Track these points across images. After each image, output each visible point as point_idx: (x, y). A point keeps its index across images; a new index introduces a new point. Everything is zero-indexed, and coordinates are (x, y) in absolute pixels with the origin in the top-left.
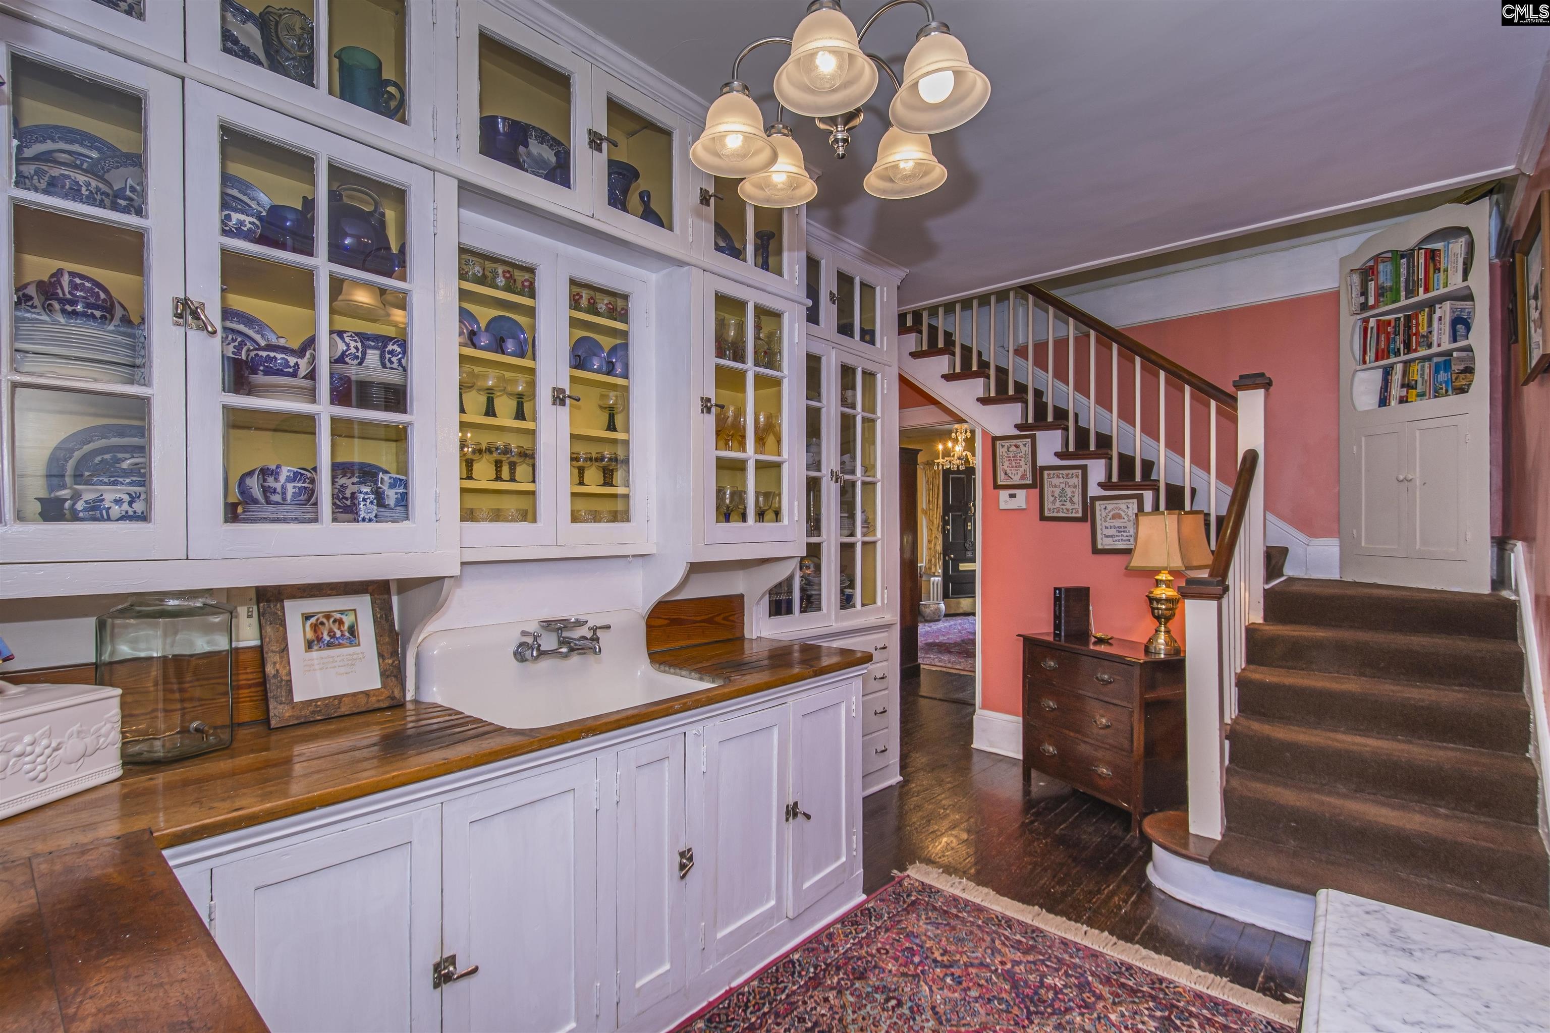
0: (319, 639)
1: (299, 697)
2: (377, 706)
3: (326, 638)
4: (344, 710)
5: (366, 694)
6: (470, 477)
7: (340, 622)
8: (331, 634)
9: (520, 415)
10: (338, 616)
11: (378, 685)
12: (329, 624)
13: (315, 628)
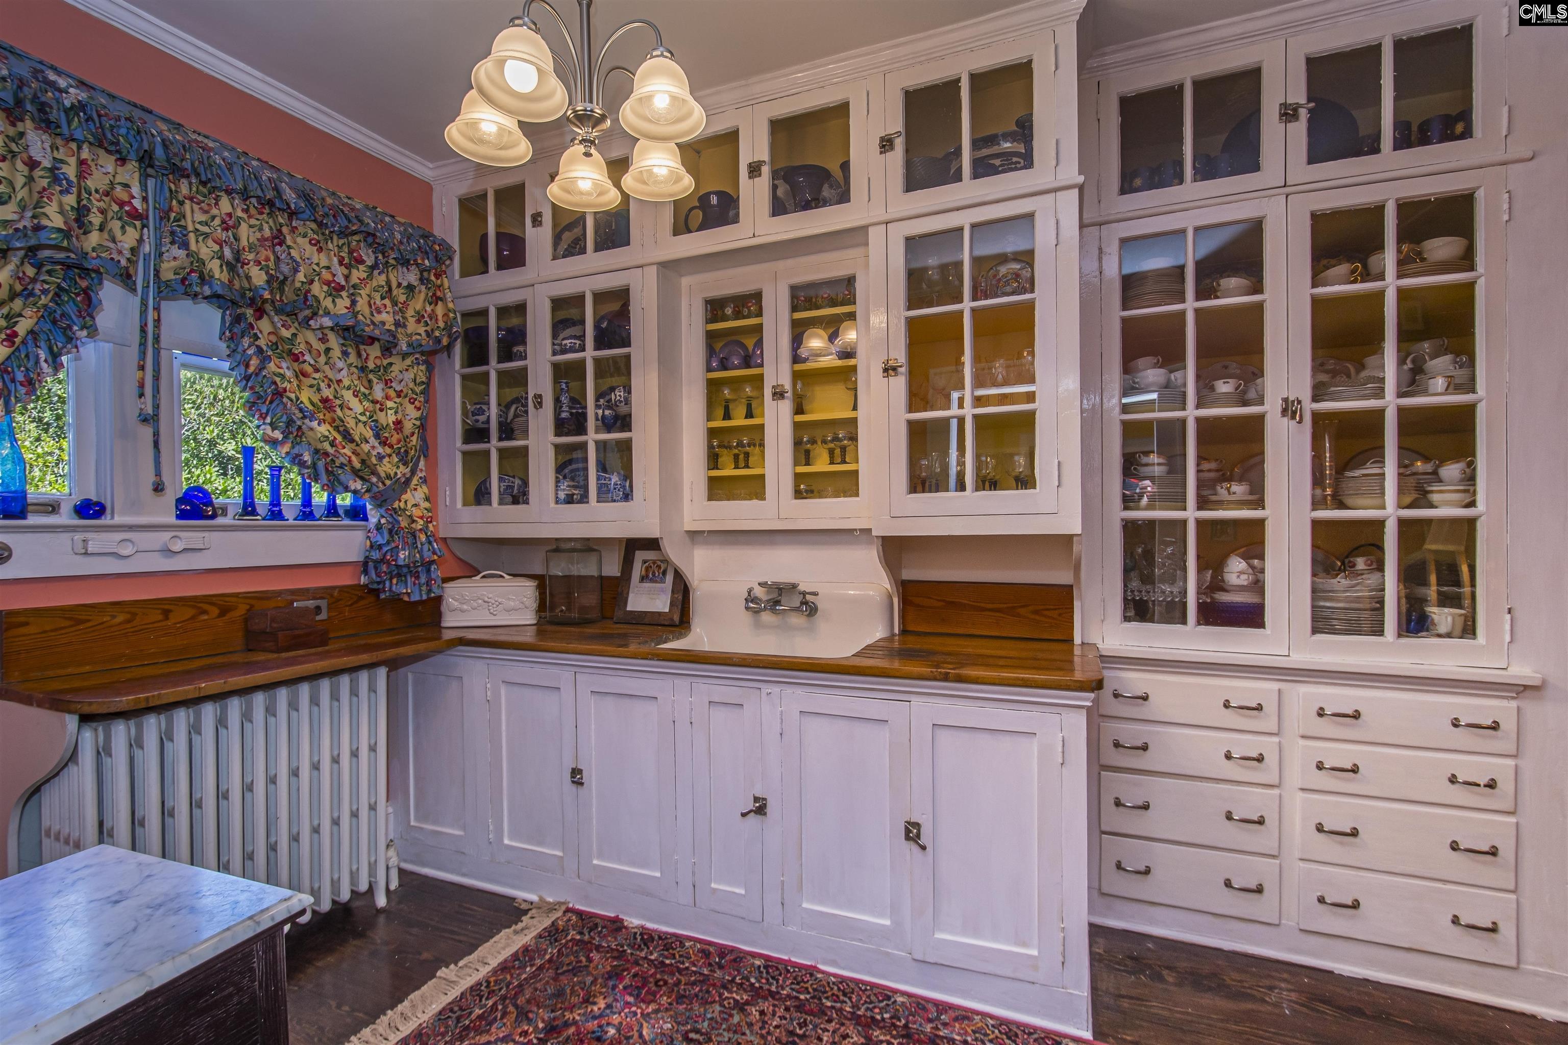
0: (647, 576)
1: (629, 608)
2: (662, 623)
3: (651, 576)
4: (646, 621)
5: (659, 614)
6: (716, 467)
7: (659, 567)
8: (654, 574)
9: (749, 415)
10: (659, 563)
11: (667, 610)
12: (654, 567)
13: (647, 569)
